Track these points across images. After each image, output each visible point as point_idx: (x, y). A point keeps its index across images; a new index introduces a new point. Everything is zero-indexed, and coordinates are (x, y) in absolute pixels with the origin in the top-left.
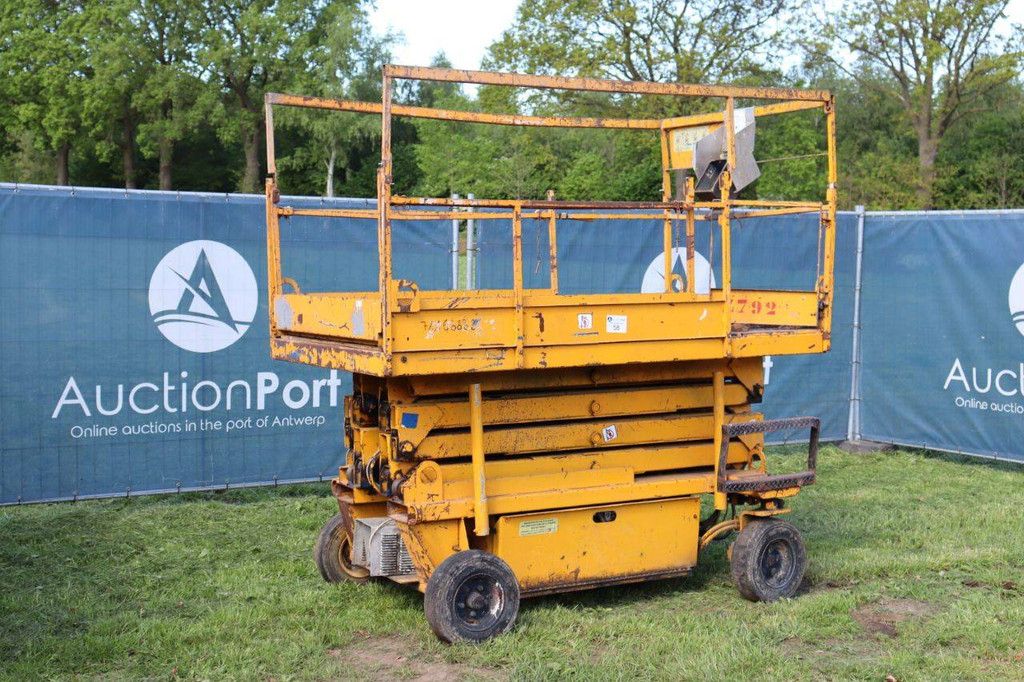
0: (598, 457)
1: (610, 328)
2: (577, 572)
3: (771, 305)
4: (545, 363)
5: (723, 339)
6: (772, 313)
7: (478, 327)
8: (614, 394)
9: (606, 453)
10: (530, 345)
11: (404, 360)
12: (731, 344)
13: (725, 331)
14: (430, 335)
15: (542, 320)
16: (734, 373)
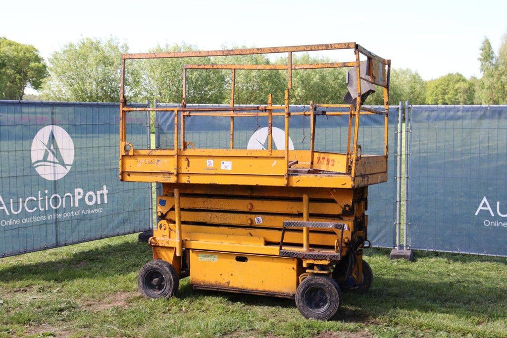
0: (252, 231)
1: (223, 167)
2: (229, 283)
3: (333, 161)
4: (189, 181)
5: (283, 176)
6: (333, 165)
7: (159, 163)
8: (261, 201)
9: (256, 230)
10: (182, 172)
11: (129, 175)
12: (287, 179)
13: (283, 171)
14: (139, 165)
15: (189, 162)
16: (333, 197)
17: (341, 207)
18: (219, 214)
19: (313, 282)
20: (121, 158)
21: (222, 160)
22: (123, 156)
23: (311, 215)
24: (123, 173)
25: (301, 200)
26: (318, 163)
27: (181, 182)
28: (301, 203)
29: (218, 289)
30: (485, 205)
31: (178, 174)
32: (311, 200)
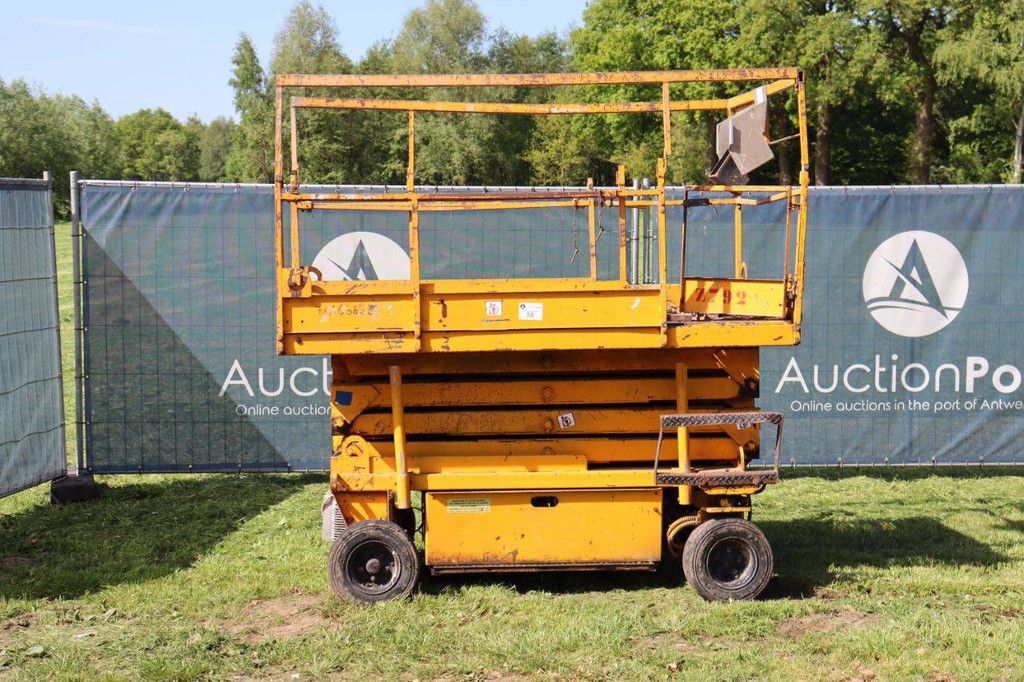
0: (553, 444)
1: (523, 315)
2: (515, 553)
3: (741, 295)
4: (447, 347)
5: (659, 328)
6: (742, 303)
7: (375, 311)
9: (561, 440)
10: (431, 329)
11: (300, 342)
12: (666, 333)
13: (660, 320)
14: (324, 318)
15: (445, 306)
16: (720, 365)
17: (738, 383)
18: (478, 415)
19: (724, 530)
20: (280, 303)
21: (521, 302)
22: (285, 300)
23: (695, 404)
24: (287, 336)
25: (670, 375)
26: (698, 299)
27: (428, 350)
28: (672, 381)
29: (492, 568)
30: (793, 373)
31: (425, 334)
32: (693, 374)
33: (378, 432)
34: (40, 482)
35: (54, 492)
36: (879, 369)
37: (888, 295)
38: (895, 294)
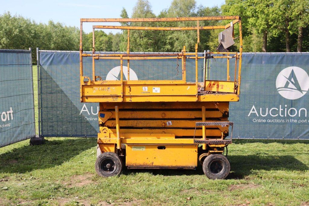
0: (165, 130)
1: (154, 91)
2: (153, 163)
3: (222, 86)
4: (131, 101)
5: (195, 95)
6: (222, 88)
7: (109, 89)
8: (171, 112)
9: (168, 129)
10: (126, 95)
11: (87, 98)
12: (198, 97)
13: (196, 93)
14: (94, 91)
15: (130, 88)
16: (217, 107)
17: (222, 113)
18: (143, 121)
19: (215, 158)
20: (81, 87)
21: (153, 87)
22: (83, 86)
23: (208, 119)
24: (83, 97)
25: (200, 110)
26: (209, 87)
27: (125, 101)
28: (201, 112)
29: (145, 168)
30: (253, 110)
31: (124, 96)
32: (207, 110)
33: (112, 126)
34: (26, 139)
35: (31, 142)
36: (281, 109)
37: (284, 87)
38: (286, 86)
